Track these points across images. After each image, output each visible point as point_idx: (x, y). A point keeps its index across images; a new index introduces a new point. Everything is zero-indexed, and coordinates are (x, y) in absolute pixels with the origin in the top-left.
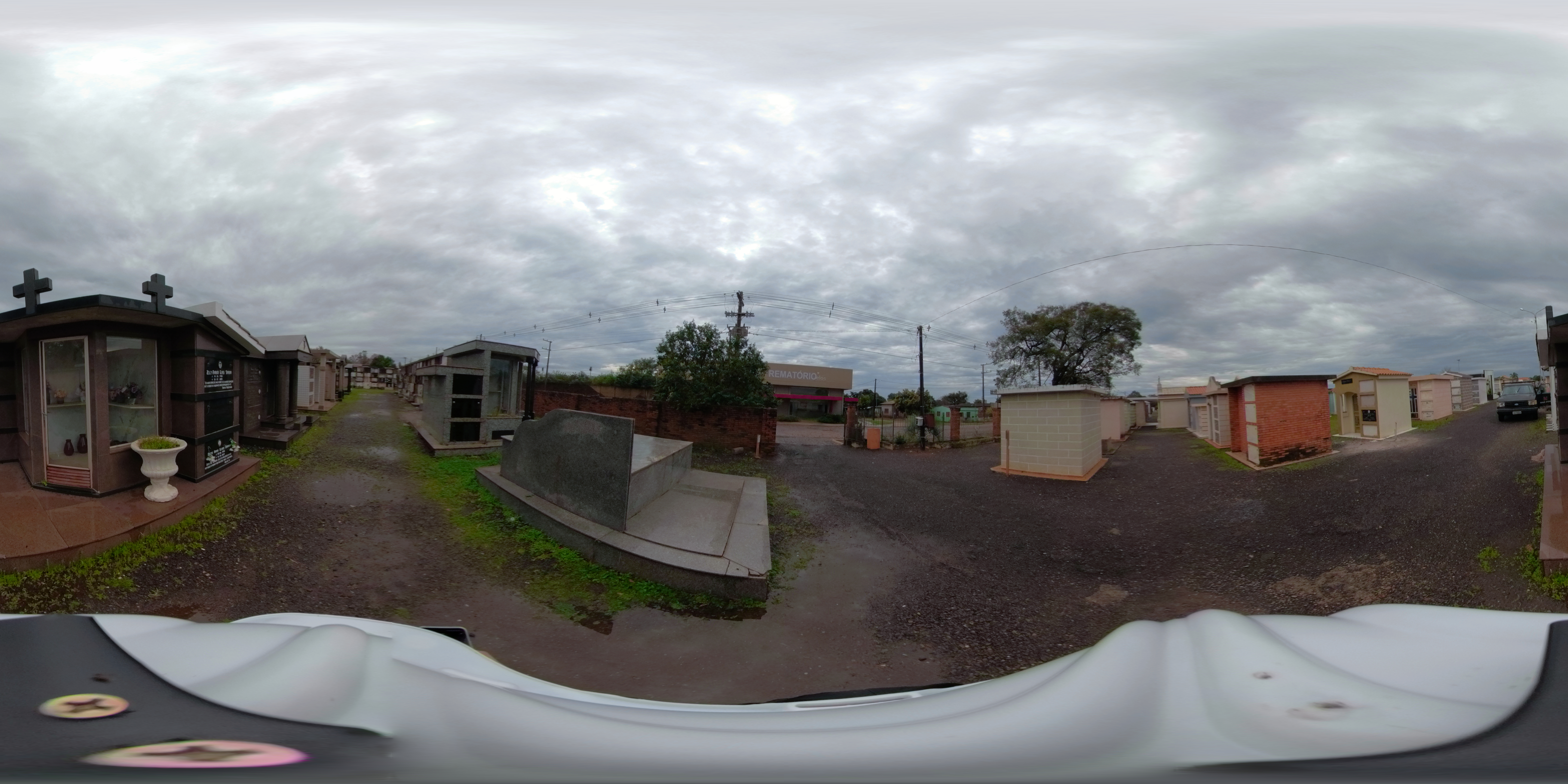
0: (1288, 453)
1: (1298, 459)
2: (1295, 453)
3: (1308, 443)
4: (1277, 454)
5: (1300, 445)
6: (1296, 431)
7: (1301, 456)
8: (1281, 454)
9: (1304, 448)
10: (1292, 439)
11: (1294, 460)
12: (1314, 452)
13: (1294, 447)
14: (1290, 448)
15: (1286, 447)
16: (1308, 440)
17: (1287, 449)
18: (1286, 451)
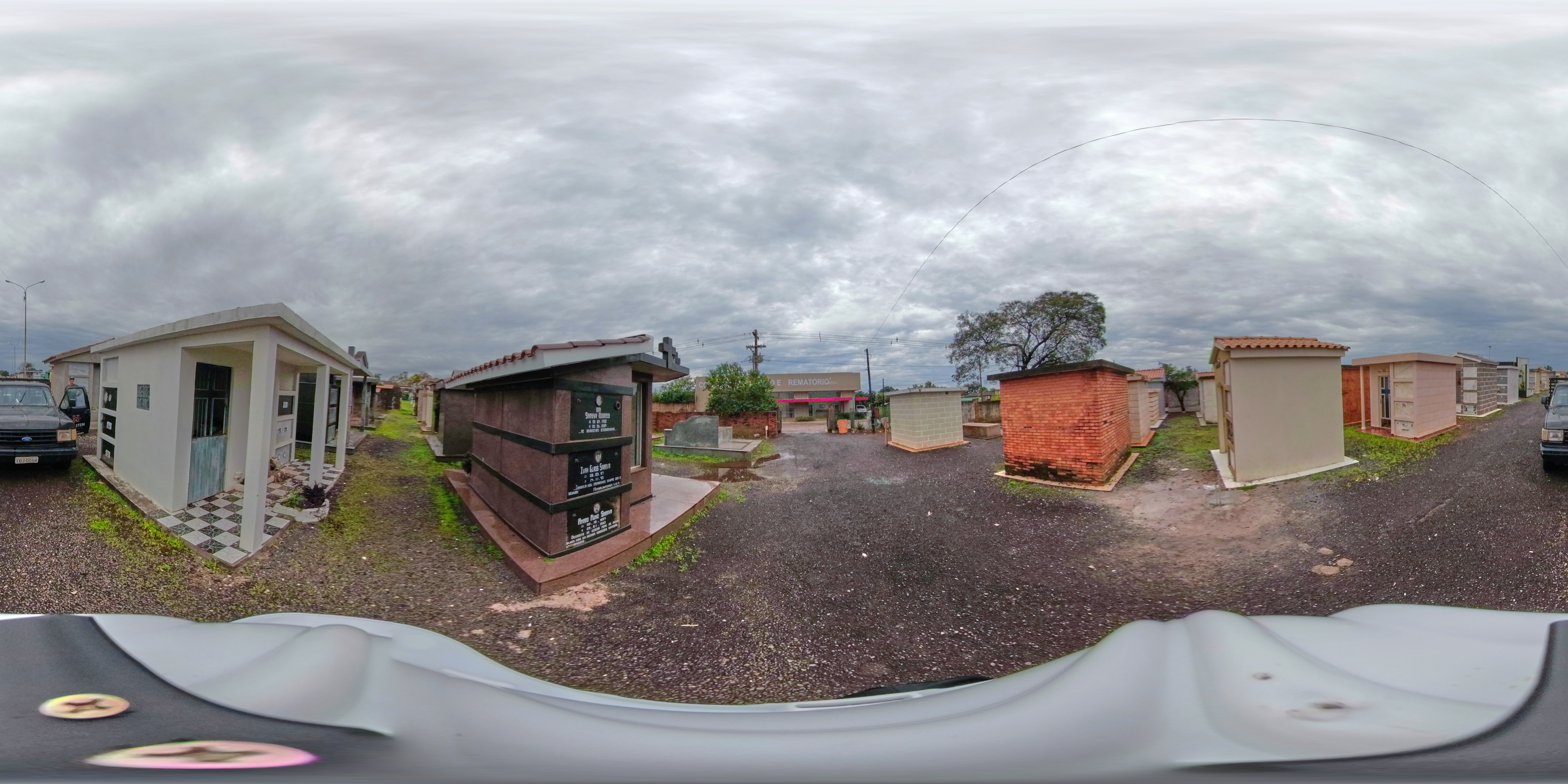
0: (1033, 468)
1: (1045, 479)
2: (1042, 470)
3: (1060, 462)
4: (1021, 464)
5: (1048, 462)
6: (1044, 443)
7: (1051, 476)
8: (1025, 467)
9: (1055, 467)
10: (1039, 451)
11: (1041, 478)
12: (1069, 477)
13: (1041, 463)
14: (1036, 462)
15: (1031, 460)
16: (1060, 459)
17: (1032, 462)
18: (1031, 465)
